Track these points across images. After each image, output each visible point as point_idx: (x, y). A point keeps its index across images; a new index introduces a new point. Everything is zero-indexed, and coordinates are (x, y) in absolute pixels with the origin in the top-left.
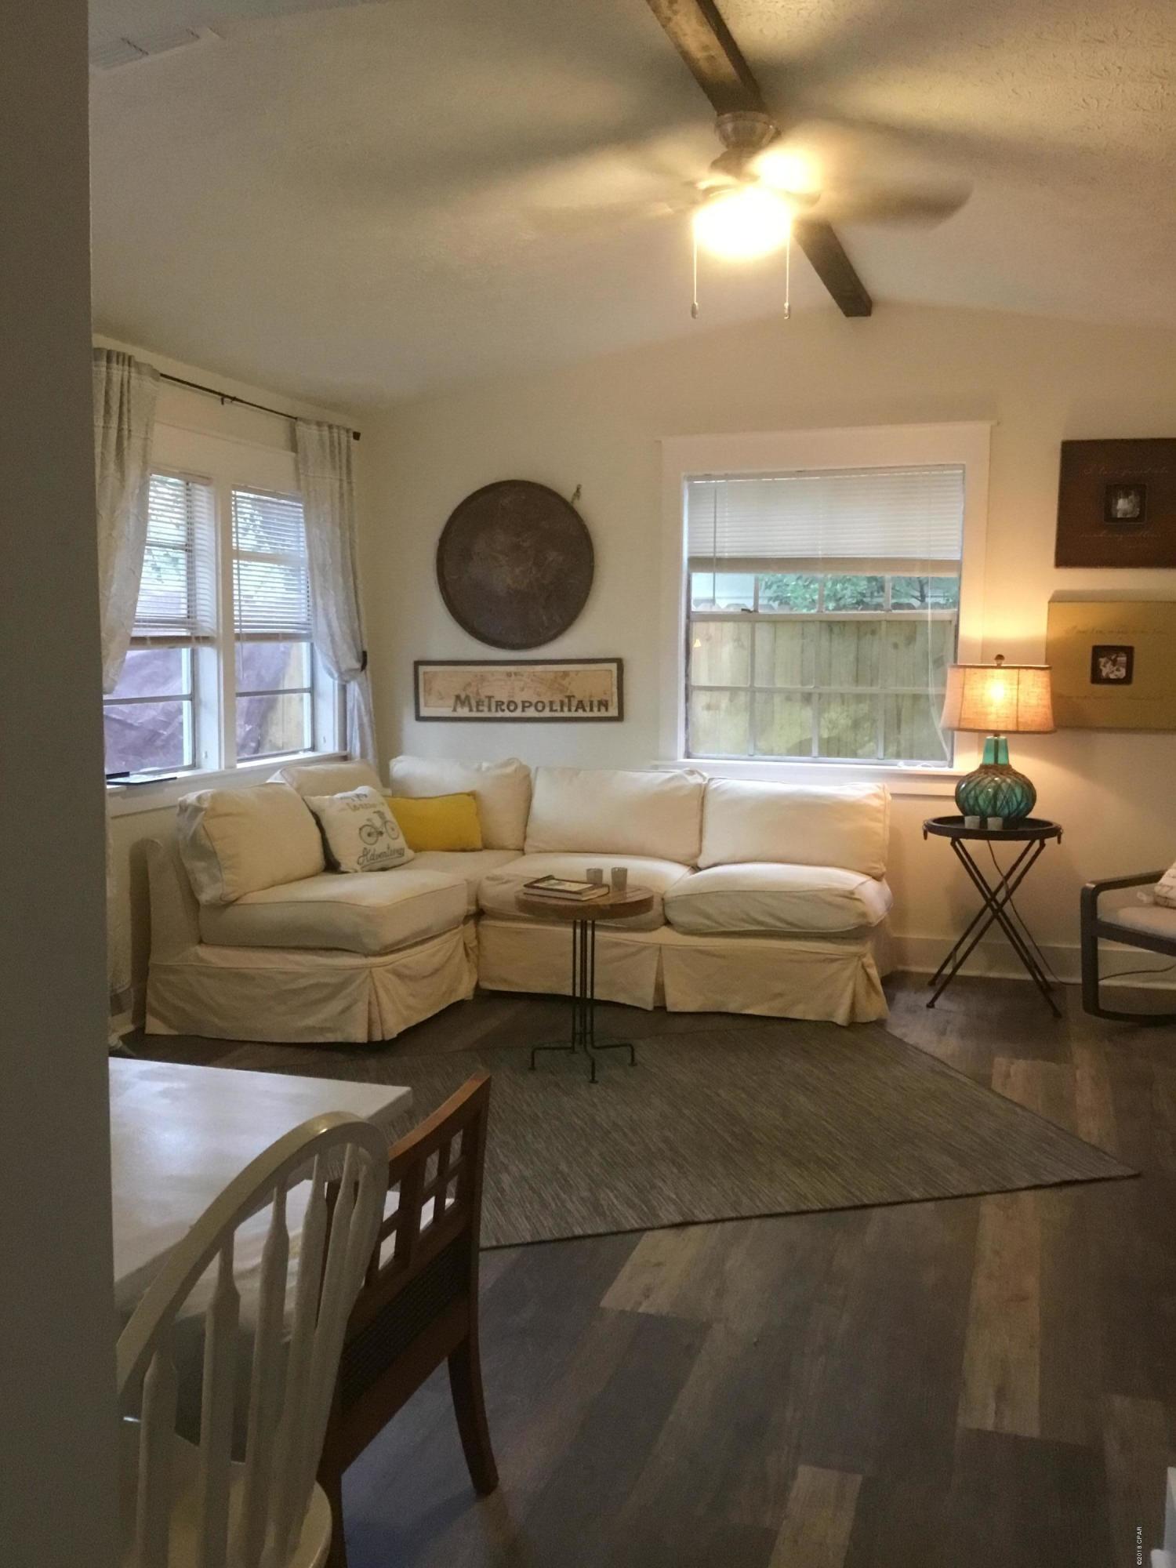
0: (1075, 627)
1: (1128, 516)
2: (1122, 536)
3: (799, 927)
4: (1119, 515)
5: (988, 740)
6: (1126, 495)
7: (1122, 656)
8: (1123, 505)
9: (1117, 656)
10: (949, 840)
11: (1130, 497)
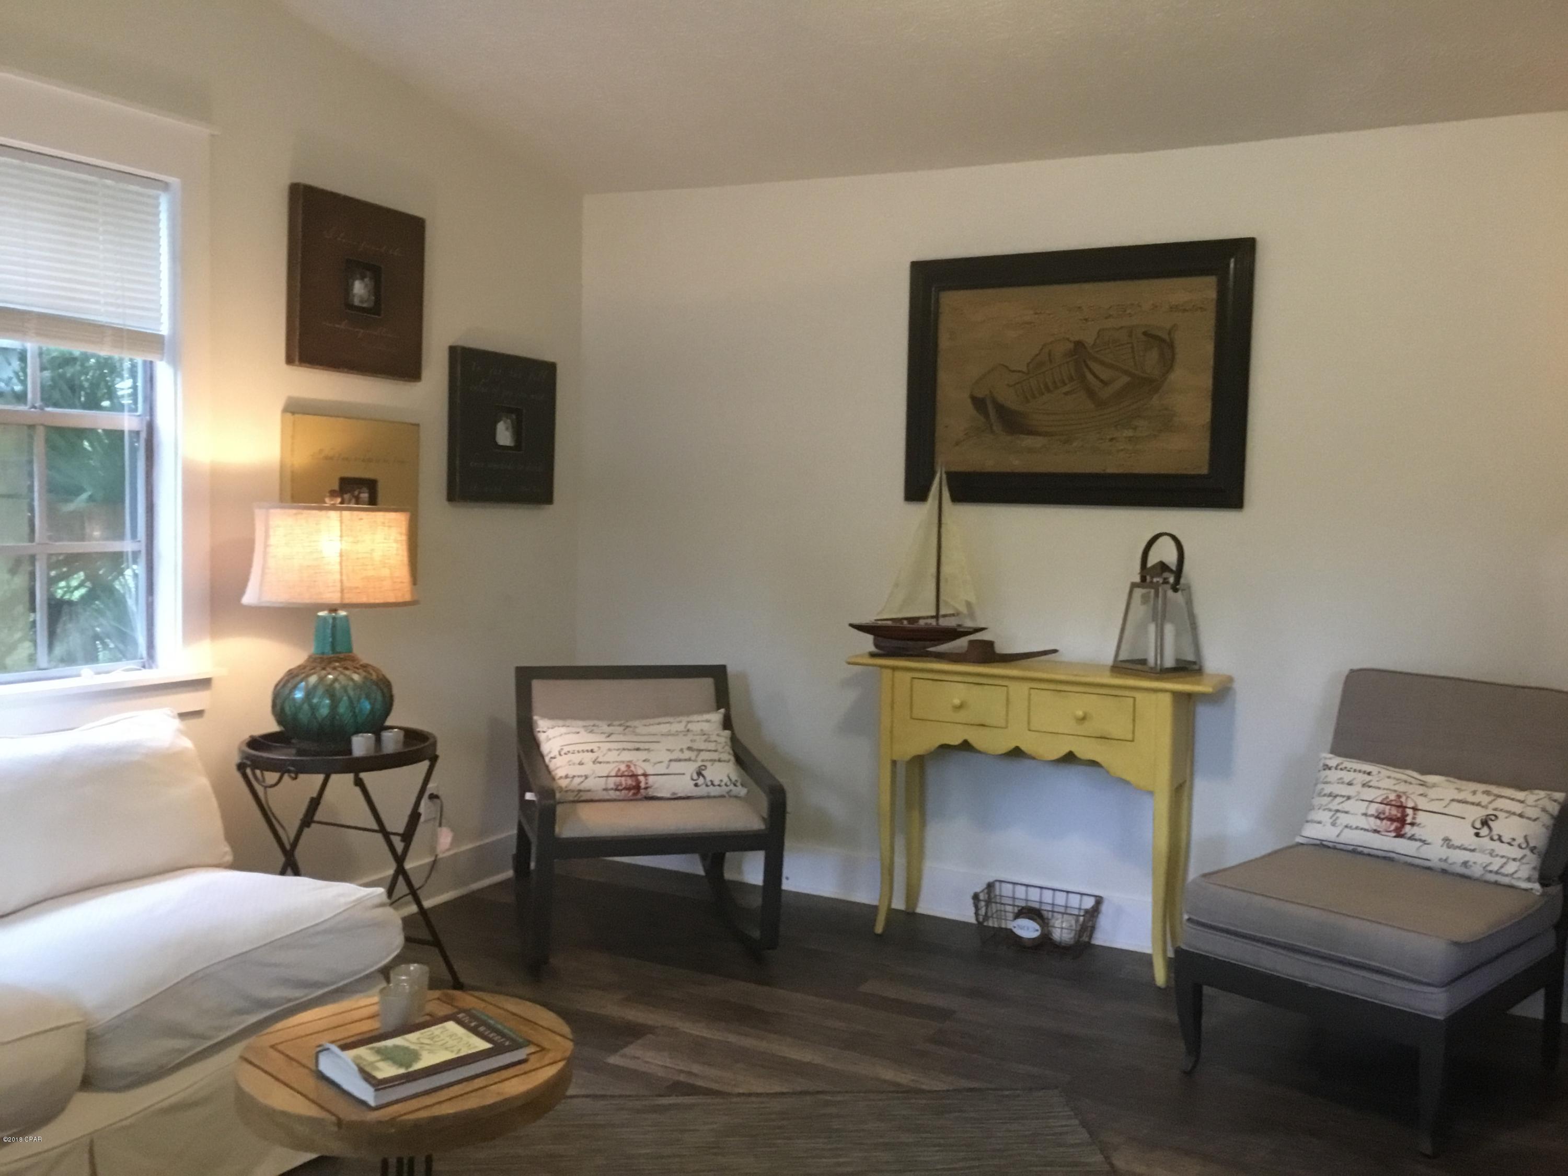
0: (321, 451)
1: (365, 305)
2: (362, 331)
3: (324, 985)
4: (356, 302)
5: (324, 618)
6: (362, 278)
7: (364, 493)
8: (359, 289)
9: (360, 493)
10: (350, 777)
11: (367, 280)
